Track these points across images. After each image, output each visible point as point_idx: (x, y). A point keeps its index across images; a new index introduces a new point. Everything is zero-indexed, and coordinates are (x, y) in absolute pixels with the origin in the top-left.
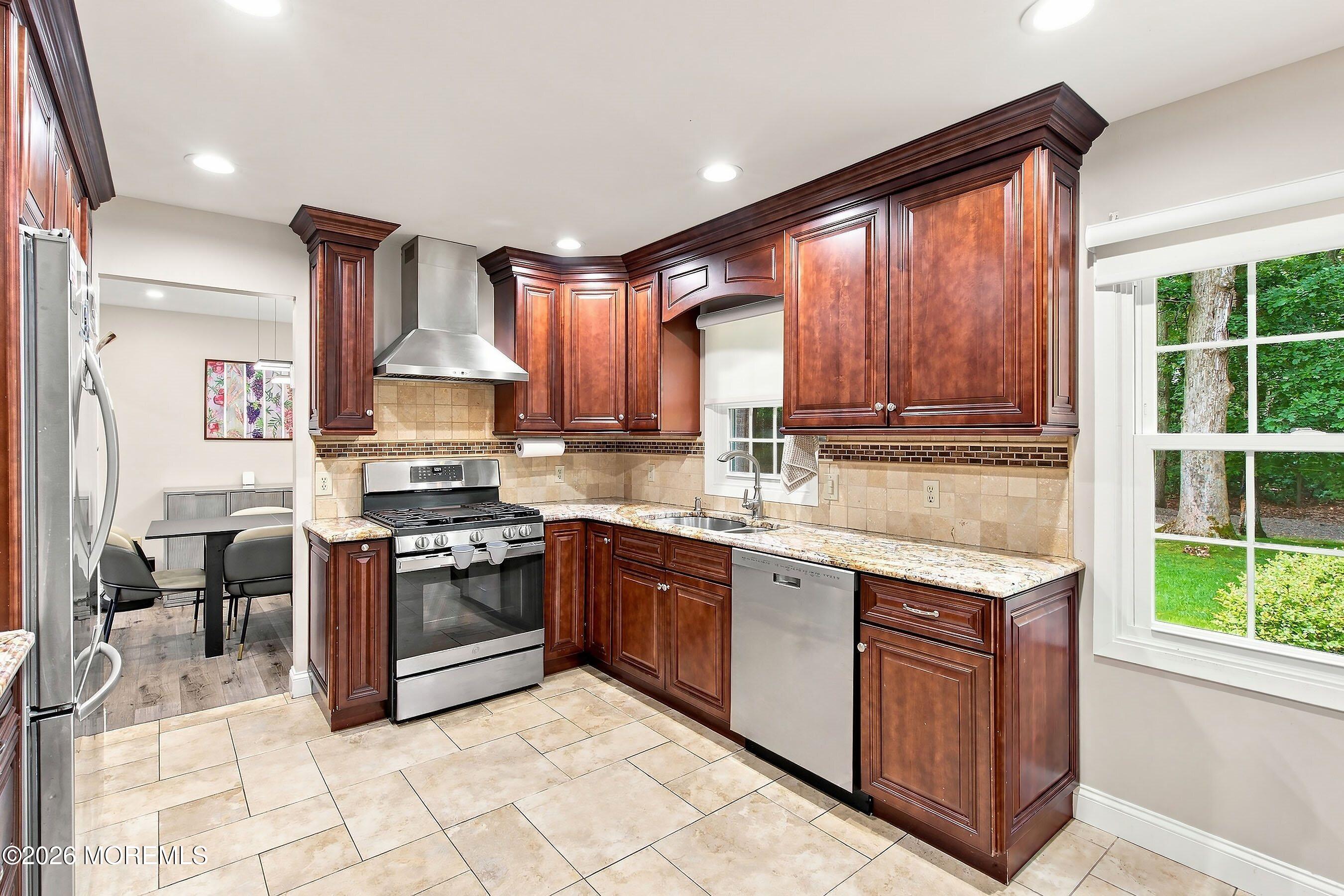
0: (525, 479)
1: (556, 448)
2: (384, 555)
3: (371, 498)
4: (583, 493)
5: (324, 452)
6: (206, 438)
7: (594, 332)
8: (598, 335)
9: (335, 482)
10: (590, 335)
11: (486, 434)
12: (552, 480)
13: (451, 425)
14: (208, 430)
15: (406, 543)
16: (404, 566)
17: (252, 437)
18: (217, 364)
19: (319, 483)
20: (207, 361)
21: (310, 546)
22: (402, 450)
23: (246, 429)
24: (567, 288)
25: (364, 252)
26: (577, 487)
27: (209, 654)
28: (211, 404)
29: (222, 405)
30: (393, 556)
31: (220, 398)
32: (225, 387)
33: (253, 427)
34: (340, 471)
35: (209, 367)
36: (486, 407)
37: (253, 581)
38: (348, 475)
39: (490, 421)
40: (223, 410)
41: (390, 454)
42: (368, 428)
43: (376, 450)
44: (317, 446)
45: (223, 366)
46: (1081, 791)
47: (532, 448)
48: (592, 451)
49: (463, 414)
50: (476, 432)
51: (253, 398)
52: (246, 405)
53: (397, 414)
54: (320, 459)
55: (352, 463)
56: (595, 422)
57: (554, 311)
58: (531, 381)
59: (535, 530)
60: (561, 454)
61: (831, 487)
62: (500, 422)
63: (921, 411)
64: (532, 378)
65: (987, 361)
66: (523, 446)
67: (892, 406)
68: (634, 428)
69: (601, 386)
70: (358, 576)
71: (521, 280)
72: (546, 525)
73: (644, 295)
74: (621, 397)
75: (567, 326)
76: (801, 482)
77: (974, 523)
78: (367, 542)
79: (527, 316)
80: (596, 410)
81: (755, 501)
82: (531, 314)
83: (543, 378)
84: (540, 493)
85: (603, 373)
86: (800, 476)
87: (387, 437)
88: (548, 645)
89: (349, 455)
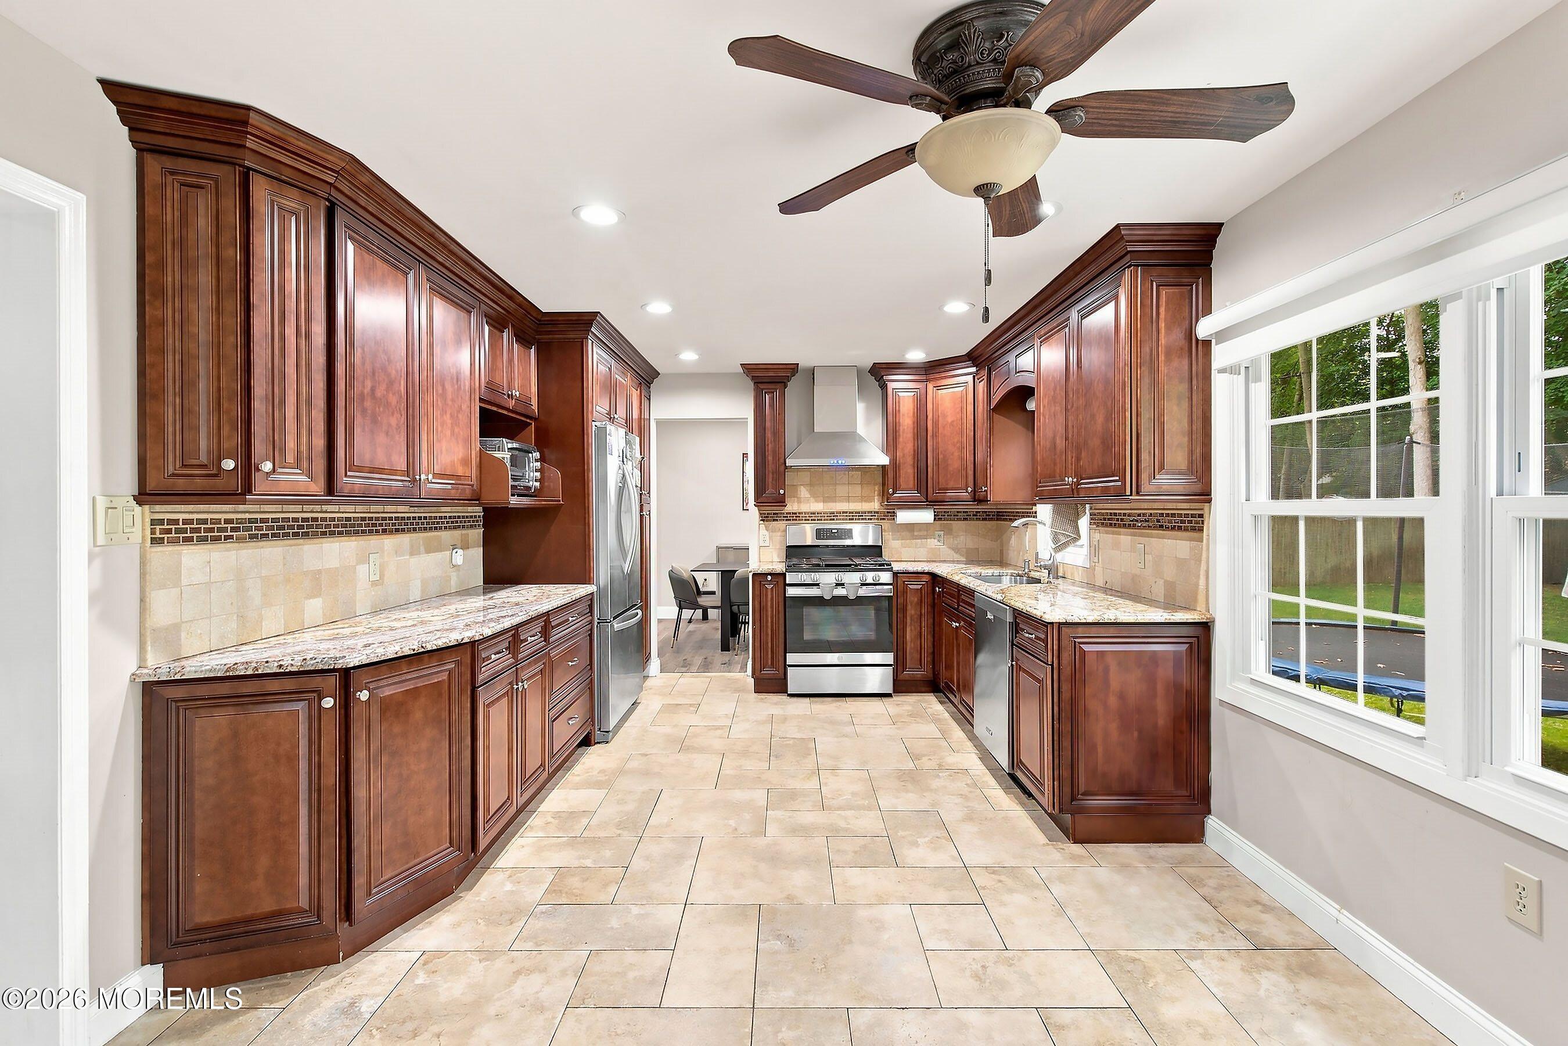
0: (908, 541)
1: (926, 516)
2: (780, 585)
3: (792, 549)
4: (963, 556)
5: (765, 518)
7: (950, 420)
8: (953, 421)
9: (770, 537)
10: (948, 422)
11: (875, 505)
12: (932, 543)
13: (848, 499)
15: (794, 577)
16: (791, 592)
19: (761, 538)
22: (812, 517)
24: (930, 386)
25: (778, 386)
26: (957, 550)
27: (723, 650)
30: (785, 585)
34: (774, 530)
36: (875, 484)
38: (779, 534)
39: (879, 495)
41: (805, 520)
42: (783, 500)
43: (796, 517)
44: (761, 514)
46: (1210, 821)
47: (904, 516)
48: (971, 519)
49: (857, 490)
50: (867, 504)
53: (810, 492)
54: (762, 522)
55: (781, 525)
56: (951, 494)
57: (921, 405)
58: (899, 464)
59: (886, 577)
60: (932, 522)
61: (1095, 550)
62: (885, 495)
63: (1086, 484)
64: (900, 461)
65: (1109, 443)
66: (898, 513)
67: (1075, 480)
68: (979, 499)
69: (955, 464)
70: (767, 595)
71: (891, 386)
72: (896, 575)
73: (982, 386)
74: (971, 473)
75: (930, 417)
76: (1065, 545)
77: (1161, 582)
78: (770, 574)
79: (896, 413)
80: (951, 485)
81: (1050, 562)
82: (899, 411)
83: (910, 460)
84: (922, 553)
85: (956, 454)
86: (1063, 540)
87: (804, 508)
88: (899, 666)
89: (777, 520)
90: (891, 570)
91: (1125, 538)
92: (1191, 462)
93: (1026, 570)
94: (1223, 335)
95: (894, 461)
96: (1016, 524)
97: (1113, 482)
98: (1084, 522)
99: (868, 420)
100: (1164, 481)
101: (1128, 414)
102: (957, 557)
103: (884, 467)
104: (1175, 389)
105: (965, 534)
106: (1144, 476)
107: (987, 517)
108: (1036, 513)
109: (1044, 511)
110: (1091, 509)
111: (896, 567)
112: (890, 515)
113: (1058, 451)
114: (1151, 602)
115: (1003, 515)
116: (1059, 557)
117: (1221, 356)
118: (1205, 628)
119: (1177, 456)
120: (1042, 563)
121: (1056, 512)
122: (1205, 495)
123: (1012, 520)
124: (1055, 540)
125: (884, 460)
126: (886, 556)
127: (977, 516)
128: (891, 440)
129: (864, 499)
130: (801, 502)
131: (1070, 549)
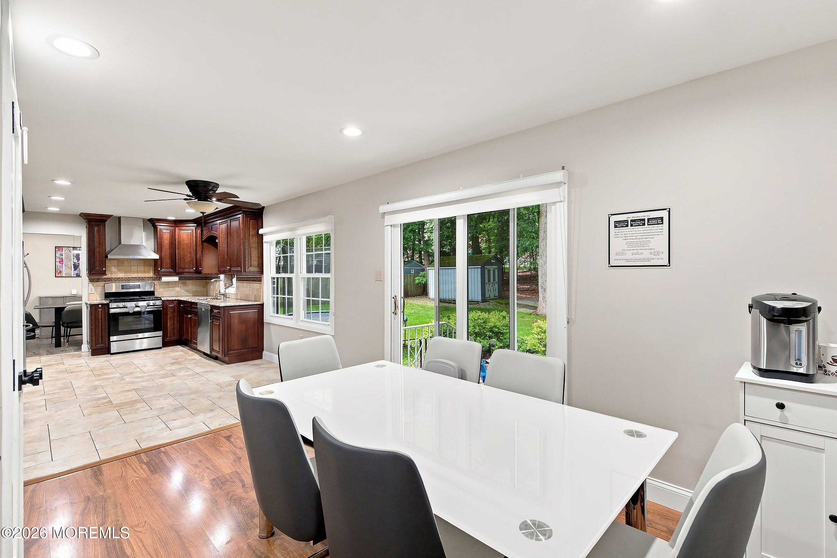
0: (166, 289)
1: (176, 279)
2: (106, 309)
3: (107, 294)
5: (91, 280)
6: (56, 277)
8: (187, 243)
9: (95, 290)
10: (185, 243)
11: (151, 275)
12: (178, 289)
13: (138, 272)
14: (57, 274)
15: (112, 305)
16: (112, 311)
17: (76, 276)
18: (60, 248)
19: (90, 290)
20: (55, 247)
21: (87, 308)
22: (119, 280)
23: (73, 273)
24: (177, 229)
25: (102, 224)
26: (188, 291)
27: (56, 347)
28: (58, 264)
29: (63, 264)
30: (109, 308)
31: (61, 261)
32: (64, 257)
33: (76, 272)
34: (97, 286)
35: (57, 249)
36: (151, 266)
37: (71, 323)
38: (100, 288)
39: (153, 271)
40: (63, 266)
41: (114, 281)
42: (104, 273)
43: (110, 280)
44: (89, 279)
45: (63, 249)
46: (263, 353)
47: (164, 279)
48: (194, 280)
49: (142, 268)
50: (147, 274)
51: (76, 261)
52: (73, 263)
53: (117, 269)
54: (90, 283)
55: (102, 284)
56: (186, 270)
57: (173, 236)
58: (163, 259)
59: (158, 303)
60: (178, 281)
61: (238, 288)
62: (156, 271)
63: (233, 269)
64: (163, 257)
65: (238, 258)
66: (162, 278)
67: (230, 268)
68: (198, 272)
69: (188, 259)
70: (98, 314)
71: (159, 227)
72: (163, 301)
73: (199, 231)
74: (195, 262)
75: (177, 241)
76: (229, 287)
77: (253, 295)
78: (100, 304)
79: (161, 238)
80: (187, 266)
81: (224, 293)
82: (163, 237)
83: (168, 257)
84: (173, 293)
85: (189, 255)
86: (228, 285)
87: (114, 276)
88: (164, 337)
89: (99, 282)
90: (161, 299)
91: (245, 284)
92: (258, 264)
93: (216, 297)
94: (266, 234)
95: (161, 257)
96: (212, 281)
97: (239, 269)
98: (234, 280)
99: (147, 239)
100: (252, 269)
101: (242, 251)
102: (188, 294)
103: (155, 260)
104: (254, 245)
105: (192, 286)
106: (246, 268)
107: (202, 278)
108: (220, 277)
109: (222, 276)
110: (236, 276)
111: (163, 299)
112: (160, 279)
113: (225, 259)
114: (252, 301)
115: (207, 278)
116: (227, 291)
117: (265, 239)
118: (262, 305)
119: (255, 262)
120: (221, 293)
121: (225, 277)
122: (262, 272)
123: (211, 280)
124: (225, 285)
125: (157, 257)
126: (157, 294)
127: (197, 279)
128: (159, 249)
129: (145, 272)
130: (112, 274)
131: (230, 288)
